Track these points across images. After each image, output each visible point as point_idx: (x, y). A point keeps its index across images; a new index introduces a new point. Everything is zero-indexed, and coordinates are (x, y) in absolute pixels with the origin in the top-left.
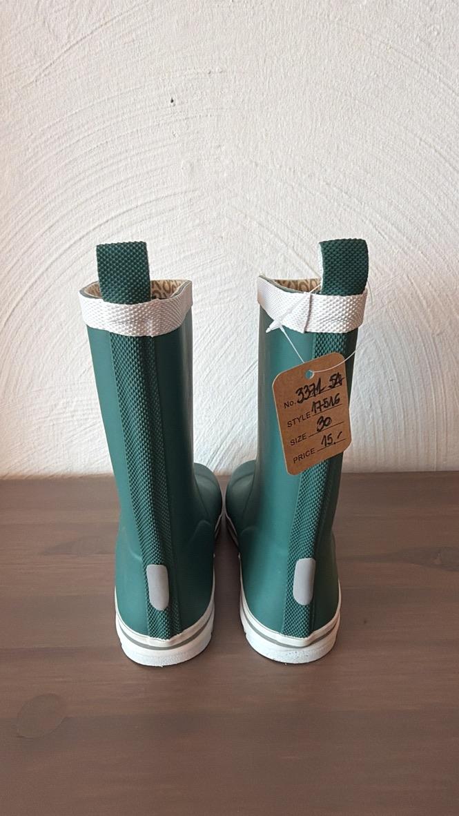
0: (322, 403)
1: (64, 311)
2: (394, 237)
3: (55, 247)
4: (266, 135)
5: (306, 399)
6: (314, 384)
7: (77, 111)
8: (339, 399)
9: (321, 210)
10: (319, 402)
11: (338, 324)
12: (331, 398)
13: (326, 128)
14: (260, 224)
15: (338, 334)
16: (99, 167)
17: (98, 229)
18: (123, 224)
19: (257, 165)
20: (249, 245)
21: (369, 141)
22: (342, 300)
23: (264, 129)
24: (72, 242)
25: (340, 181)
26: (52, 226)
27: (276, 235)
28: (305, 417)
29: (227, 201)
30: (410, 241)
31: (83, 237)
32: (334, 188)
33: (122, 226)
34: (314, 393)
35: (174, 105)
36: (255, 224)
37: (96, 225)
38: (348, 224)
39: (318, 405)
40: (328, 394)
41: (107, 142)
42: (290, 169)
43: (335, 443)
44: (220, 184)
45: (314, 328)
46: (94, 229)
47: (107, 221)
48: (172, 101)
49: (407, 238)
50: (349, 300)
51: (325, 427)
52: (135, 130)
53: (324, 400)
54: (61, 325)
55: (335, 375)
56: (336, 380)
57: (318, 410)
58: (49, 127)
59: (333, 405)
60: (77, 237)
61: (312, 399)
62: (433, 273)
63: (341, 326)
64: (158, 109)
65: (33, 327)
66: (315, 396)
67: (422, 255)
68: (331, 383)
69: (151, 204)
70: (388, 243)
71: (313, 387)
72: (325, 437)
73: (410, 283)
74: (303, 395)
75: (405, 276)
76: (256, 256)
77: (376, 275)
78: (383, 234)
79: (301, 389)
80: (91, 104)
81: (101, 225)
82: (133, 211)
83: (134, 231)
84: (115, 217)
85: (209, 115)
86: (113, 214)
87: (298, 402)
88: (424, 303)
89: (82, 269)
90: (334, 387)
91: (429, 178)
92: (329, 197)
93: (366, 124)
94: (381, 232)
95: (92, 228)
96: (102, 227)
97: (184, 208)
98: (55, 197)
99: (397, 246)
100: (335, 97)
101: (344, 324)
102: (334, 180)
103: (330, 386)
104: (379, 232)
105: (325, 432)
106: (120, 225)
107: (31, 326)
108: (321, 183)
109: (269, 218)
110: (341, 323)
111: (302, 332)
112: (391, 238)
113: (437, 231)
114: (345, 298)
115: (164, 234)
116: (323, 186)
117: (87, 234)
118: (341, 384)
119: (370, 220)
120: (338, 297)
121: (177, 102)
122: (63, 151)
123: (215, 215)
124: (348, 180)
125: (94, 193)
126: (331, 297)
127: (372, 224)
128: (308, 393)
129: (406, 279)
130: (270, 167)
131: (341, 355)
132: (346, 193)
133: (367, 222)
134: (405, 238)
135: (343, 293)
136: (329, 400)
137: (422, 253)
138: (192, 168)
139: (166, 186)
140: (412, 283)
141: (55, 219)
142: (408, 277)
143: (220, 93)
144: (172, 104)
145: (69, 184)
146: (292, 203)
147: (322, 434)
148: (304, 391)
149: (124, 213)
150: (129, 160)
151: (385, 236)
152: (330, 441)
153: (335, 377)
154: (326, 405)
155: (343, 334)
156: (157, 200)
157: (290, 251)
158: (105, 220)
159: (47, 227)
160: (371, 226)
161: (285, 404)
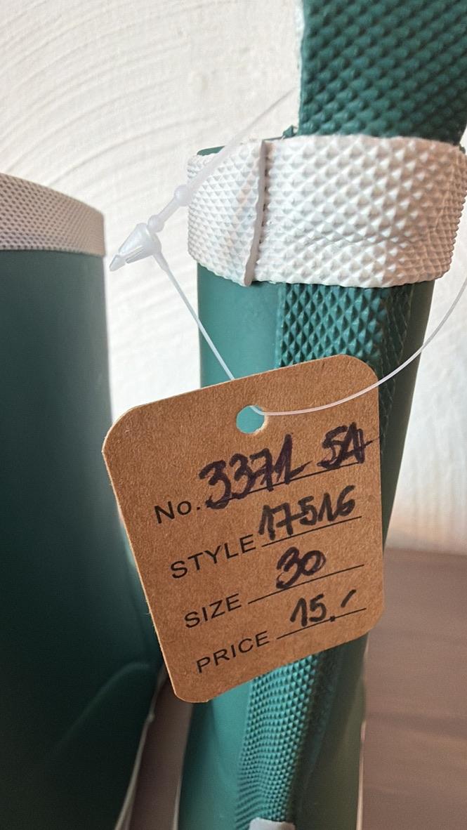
0: (296, 509)
5: (238, 496)
6: (266, 453)
8: (351, 503)
10: (286, 507)
11: (356, 252)
12: (327, 497)
15: (358, 290)
22: (373, 152)
28: (235, 548)
34: (269, 479)
39: (280, 516)
40: (316, 486)
43: (333, 619)
50: (400, 155)
51: (302, 578)
53: (302, 502)
55: (343, 429)
56: (344, 445)
57: (282, 532)
59: (331, 518)
61: (258, 500)
63: (365, 261)
66: (270, 487)
68: (327, 454)
71: (263, 460)
72: (302, 602)
74: (228, 483)
79: (219, 465)
87: (210, 504)
90: (337, 466)
101: (378, 253)
103: (324, 464)
105: (305, 590)
110: (370, 250)
111: (241, 280)
114: (384, 143)
118: (361, 459)
120: (357, 141)
126: (333, 141)
128: (245, 479)
131: (366, 365)
135: (380, 123)
136: (317, 504)
147: (292, 595)
148: (230, 472)
152: (318, 613)
153: (341, 437)
154: (309, 516)
155: (376, 290)
161: (158, 509)
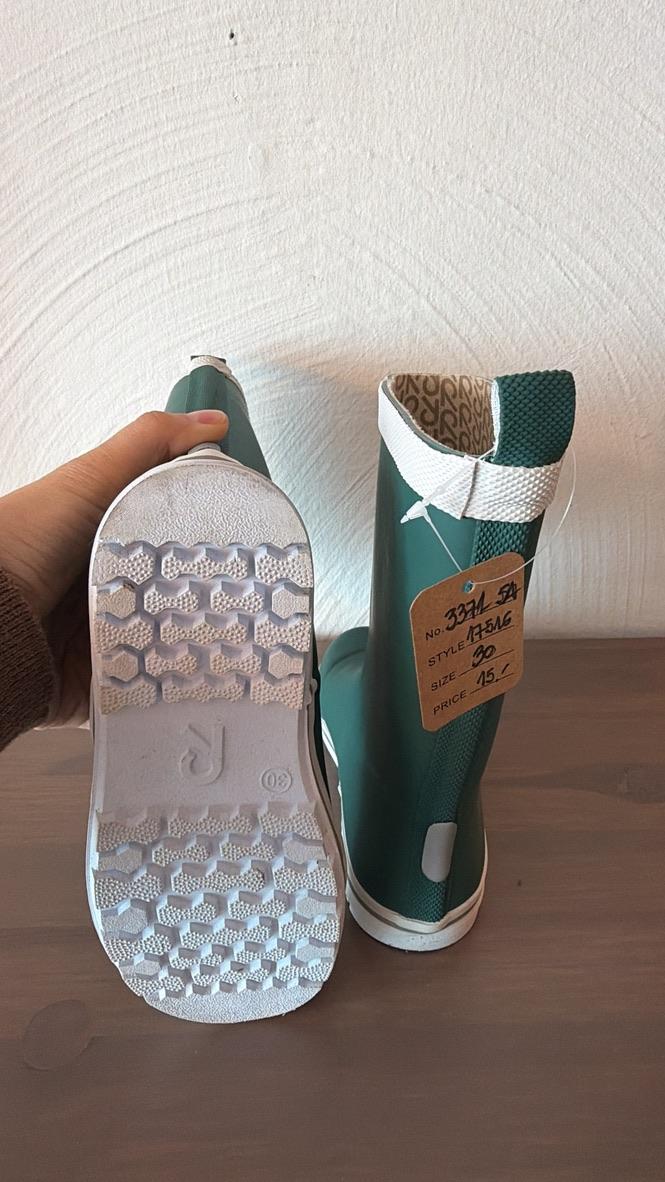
0: (484, 626)
1: (62, 393)
2: (588, 282)
3: (42, 289)
4: (391, 103)
5: (459, 623)
6: (473, 601)
7: (69, 49)
8: (510, 619)
9: (475, 236)
10: (480, 625)
11: (517, 509)
12: (498, 618)
13: (489, 92)
14: (376, 256)
15: (517, 524)
16: (110, 152)
17: (112, 261)
18: (153, 251)
19: (373, 155)
20: (358, 290)
21: (559, 118)
22: (528, 475)
23: (386, 92)
24: (71, 280)
25: (509, 185)
26: (36, 254)
27: (402, 276)
28: (456, 648)
29: (323, 217)
30: (613, 290)
31: (89, 272)
32: (498, 199)
33: (151, 255)
34: (473, 613)
35: (236, 44)
36: (367, 256)
37: (110, 251)
38: (516, 259)
39: (477, 630)
40: (493, 614)
41: (122, 108)
42: (427, 164)
43: (497, 680)
44: (312, 188)
45: (478, 513)
46: (106, 259)
47: (127, 247)
48: (232, 36)
49: (609, 285)
50: (539, 475)
51: (485, 660)
52: (169, 87)
53: (487, 622)
54: (59, 415)
55: (508, 585)
56: (508, 592)
57: (477, 638)
58: (23, 79)
59: (500, 628)
60: (79, 273)
61: (467, 625)
62: (644, 342)
63: (522, 512)
64: (208, 51)
65: (15, 417)
66: (473, 617)
67: (629, 312)
68: (500, 598)
69: (199, 218)
70: (578, 290)
71: (472, 605)
72: (483, 673)
73: (607, 357)
74: (456, 617)
75: (600, 345)
76: (368, 310)
77: (555, 343)
78: (572, 276)
79: (453, 610)
80: (93, 37)
81: (116, 253)
82: (169, 231)
83: (171, 264)
84: (140, 240)
85: (294, 64)
86: (136, 235)
87: (448, 629)
88: (627, 388)
89: (88, 325)
90: (504, 603)
91: (652, 184)
92: (488, 213)
93: (555, 87)
94: (568, 272)
95: (101, 258)
96: (119, 256)
97: (252, 227)
98: (39, 204)
99: (592, 297)
100: (507, 37)
101: (527, 509)
102: (499, 185)
103: (498, 602)
104: (565, 275)
105: (485, 667)
106: (147, 254)
107: (11, 416)
108: (478, 188)
109: (392, 244)
110: (524, 508)
111: (459, 518)
112: (583, 284)
113: (656, 274)
114: (532, 471)
115: (221, 269)
116: (480, 194)
117: (95, 267)
118: (515, 598)
119: (552, 255)
120: (521, 470)
121: (239, 38)
122: (49, 122)
123: (303, 239)
124: (521, 185)
125: (104, 198)
126: (510, 469)
127: (556, 258)
128: (463, 614)
129: (603, 350)
130: (396, 159)
131: (519, 555)
132: (517, 208)
133: (547, 257)
134: (605, 285)
136: (494, 622)
137: (630, 308)
138: (266, 159)
139: (222, 187)
140: (610, 358)
141: (41, 242)
142: (605, 348)
143: (314, 24)
144: (232, 42)
145: (61, 182)
146: (429, 222)
147: (479, 670)
148: (457, 613)
149: (154, 233)
150: (160, 140)
151: (575, 281)
152: (490, 679)
153: (506, 589)
154: (490, 629)
155: (525, 524)
156: (209, 211)
157: (423, 301)
158: (123, 244)
159: (27, 254)
160: (553, 263)
161: (427, 634)
